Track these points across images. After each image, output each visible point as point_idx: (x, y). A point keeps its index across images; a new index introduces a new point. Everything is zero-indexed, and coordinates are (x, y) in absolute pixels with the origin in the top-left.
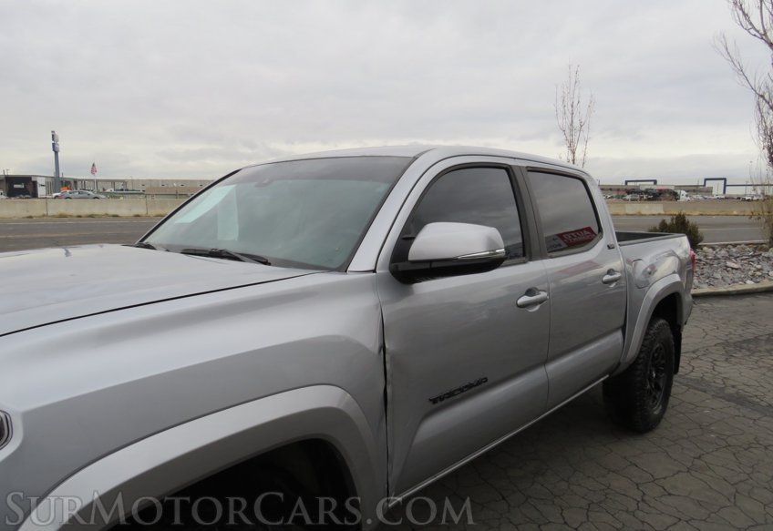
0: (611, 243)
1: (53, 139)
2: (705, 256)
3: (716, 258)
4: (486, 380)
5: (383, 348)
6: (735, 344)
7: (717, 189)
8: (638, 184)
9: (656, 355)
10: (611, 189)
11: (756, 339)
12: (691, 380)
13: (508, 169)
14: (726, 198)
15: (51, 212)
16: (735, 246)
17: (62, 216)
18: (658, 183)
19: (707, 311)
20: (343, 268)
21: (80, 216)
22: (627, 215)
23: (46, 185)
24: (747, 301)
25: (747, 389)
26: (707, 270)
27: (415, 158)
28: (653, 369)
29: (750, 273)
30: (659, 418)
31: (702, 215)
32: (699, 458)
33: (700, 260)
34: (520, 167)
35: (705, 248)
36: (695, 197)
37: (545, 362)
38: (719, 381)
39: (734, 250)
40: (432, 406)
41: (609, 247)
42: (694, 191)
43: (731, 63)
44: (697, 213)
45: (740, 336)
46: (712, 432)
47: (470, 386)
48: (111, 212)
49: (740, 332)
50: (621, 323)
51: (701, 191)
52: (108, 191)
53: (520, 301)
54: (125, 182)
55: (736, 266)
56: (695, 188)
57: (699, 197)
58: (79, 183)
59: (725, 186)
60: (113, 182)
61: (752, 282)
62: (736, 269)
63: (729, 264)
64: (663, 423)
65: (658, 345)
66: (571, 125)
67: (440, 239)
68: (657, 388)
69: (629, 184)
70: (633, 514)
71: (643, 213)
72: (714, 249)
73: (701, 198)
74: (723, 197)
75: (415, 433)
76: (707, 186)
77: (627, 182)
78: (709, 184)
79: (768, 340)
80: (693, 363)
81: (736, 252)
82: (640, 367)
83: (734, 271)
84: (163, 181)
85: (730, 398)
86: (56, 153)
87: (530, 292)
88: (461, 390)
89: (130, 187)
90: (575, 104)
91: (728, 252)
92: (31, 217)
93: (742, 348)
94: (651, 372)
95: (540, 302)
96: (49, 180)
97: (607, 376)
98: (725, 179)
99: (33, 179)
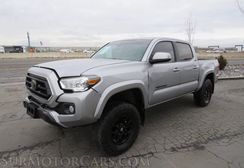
0: (196, 59)
1: (28, 34)
2: (229, 68)
3: (232, 69)
4: (166, 85)
5: (148, 75)
6: (232, 90)
7: (239, 49)
8: (213, 47)
9: (207, 88)
10: (204, 49)
11: (239, 89)
12: (218, 97)
13: (172, 42)
14: (242, 52)
15: (33, 57)
16: (238, 65)
17: (37, 58)
18: (219, 47)
19: (227, 83)
20: (141, 61)
21: (42, 58)
22: (208, 57)
23: (26, 49)
24: (239, 81)
25: (232, 99)
26: (229, 72)
27: (152, 40)
28: (206, 91)
29: (242, 73)
30: (207, 104)
31: (232, 57)
32: (216, 111)
33: (227, 69)
34: (174, 42)
35: (229, 66)
36: (231, 51)
37: (179, 84)
38: (226, 98)
39: (238, 66)
40: (156, 88)
41: (195, 61)
42: (231, 50)
43: (240, 9)
44: (231, 56)
45: (235, 88)
46: (221, 107)
47: (163, 86)
48: (51, 56)
49: (235, 87)
50: (198, 79)
51: (234, 50)
52: (45, 50)
53: (174, 70)
54: (49, 48)
55: (238, 71)
56: (232, 49)
57: (233, 51)
58: (35, 48)
59: (242, 48)
60: (46, 48)
61: (242, 75)
62: (238, 72)
63: (236, 70)
64: (208, 105)
65: (207, 86)
66: (189, 29)
67: (158, 56)
68: (207, 96)
69: (210, 47)
70: (198, 120)
71: (213, 56)
72: (232, 66)
73: (233, 52)
74: (241, 51)
75: (153, 93)
76: (236, 48)
77: (209, 47)
78: (236, 47)
79: (242, 90)
80: (219, 94)
81: (239, 67)
82: (202, 90)
83: (237, 72)
84: (61, 47)
85: (227, 101)
86: (29, 39)
87: (176, 68)
88: (162, 86)
89: (51, 49)
90: (191, 23)
91: (236, 67)
92: (29, 58)
93: (234, 91)
94: (206, 92)
95: (178, 71)
96: (27, 47)
97: (194, 91)
98: (242, 46)
99: (22, 47)
